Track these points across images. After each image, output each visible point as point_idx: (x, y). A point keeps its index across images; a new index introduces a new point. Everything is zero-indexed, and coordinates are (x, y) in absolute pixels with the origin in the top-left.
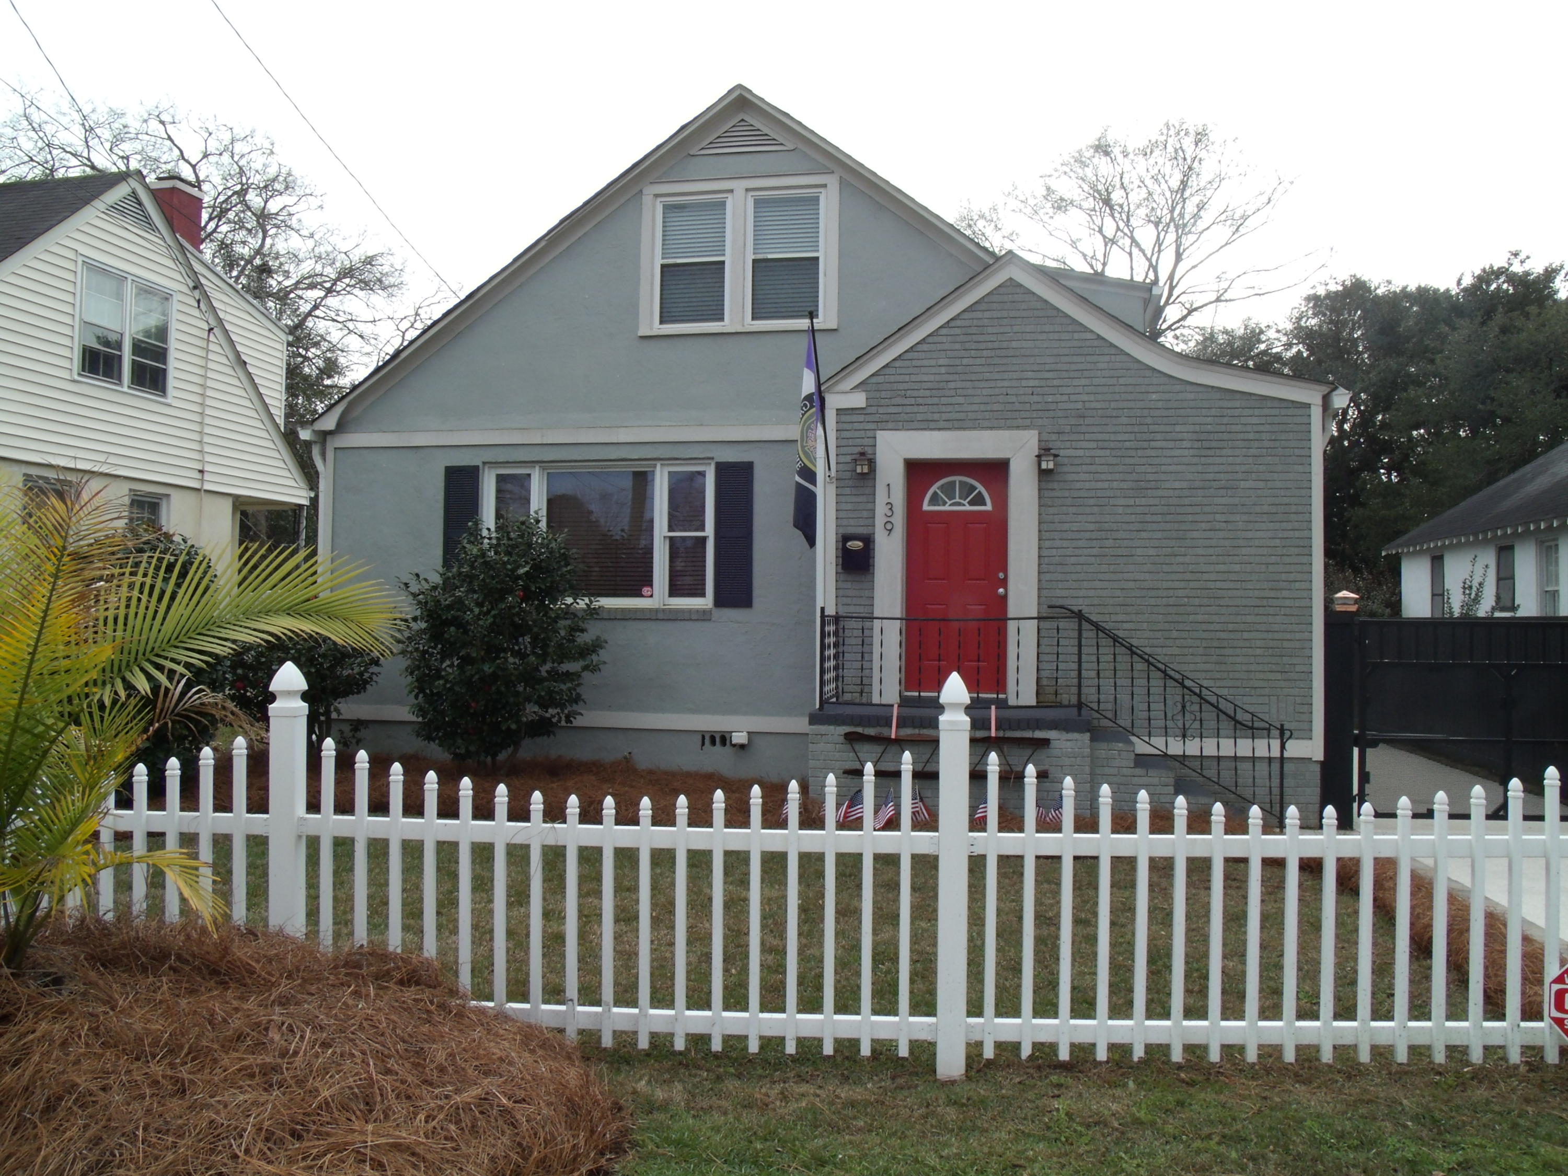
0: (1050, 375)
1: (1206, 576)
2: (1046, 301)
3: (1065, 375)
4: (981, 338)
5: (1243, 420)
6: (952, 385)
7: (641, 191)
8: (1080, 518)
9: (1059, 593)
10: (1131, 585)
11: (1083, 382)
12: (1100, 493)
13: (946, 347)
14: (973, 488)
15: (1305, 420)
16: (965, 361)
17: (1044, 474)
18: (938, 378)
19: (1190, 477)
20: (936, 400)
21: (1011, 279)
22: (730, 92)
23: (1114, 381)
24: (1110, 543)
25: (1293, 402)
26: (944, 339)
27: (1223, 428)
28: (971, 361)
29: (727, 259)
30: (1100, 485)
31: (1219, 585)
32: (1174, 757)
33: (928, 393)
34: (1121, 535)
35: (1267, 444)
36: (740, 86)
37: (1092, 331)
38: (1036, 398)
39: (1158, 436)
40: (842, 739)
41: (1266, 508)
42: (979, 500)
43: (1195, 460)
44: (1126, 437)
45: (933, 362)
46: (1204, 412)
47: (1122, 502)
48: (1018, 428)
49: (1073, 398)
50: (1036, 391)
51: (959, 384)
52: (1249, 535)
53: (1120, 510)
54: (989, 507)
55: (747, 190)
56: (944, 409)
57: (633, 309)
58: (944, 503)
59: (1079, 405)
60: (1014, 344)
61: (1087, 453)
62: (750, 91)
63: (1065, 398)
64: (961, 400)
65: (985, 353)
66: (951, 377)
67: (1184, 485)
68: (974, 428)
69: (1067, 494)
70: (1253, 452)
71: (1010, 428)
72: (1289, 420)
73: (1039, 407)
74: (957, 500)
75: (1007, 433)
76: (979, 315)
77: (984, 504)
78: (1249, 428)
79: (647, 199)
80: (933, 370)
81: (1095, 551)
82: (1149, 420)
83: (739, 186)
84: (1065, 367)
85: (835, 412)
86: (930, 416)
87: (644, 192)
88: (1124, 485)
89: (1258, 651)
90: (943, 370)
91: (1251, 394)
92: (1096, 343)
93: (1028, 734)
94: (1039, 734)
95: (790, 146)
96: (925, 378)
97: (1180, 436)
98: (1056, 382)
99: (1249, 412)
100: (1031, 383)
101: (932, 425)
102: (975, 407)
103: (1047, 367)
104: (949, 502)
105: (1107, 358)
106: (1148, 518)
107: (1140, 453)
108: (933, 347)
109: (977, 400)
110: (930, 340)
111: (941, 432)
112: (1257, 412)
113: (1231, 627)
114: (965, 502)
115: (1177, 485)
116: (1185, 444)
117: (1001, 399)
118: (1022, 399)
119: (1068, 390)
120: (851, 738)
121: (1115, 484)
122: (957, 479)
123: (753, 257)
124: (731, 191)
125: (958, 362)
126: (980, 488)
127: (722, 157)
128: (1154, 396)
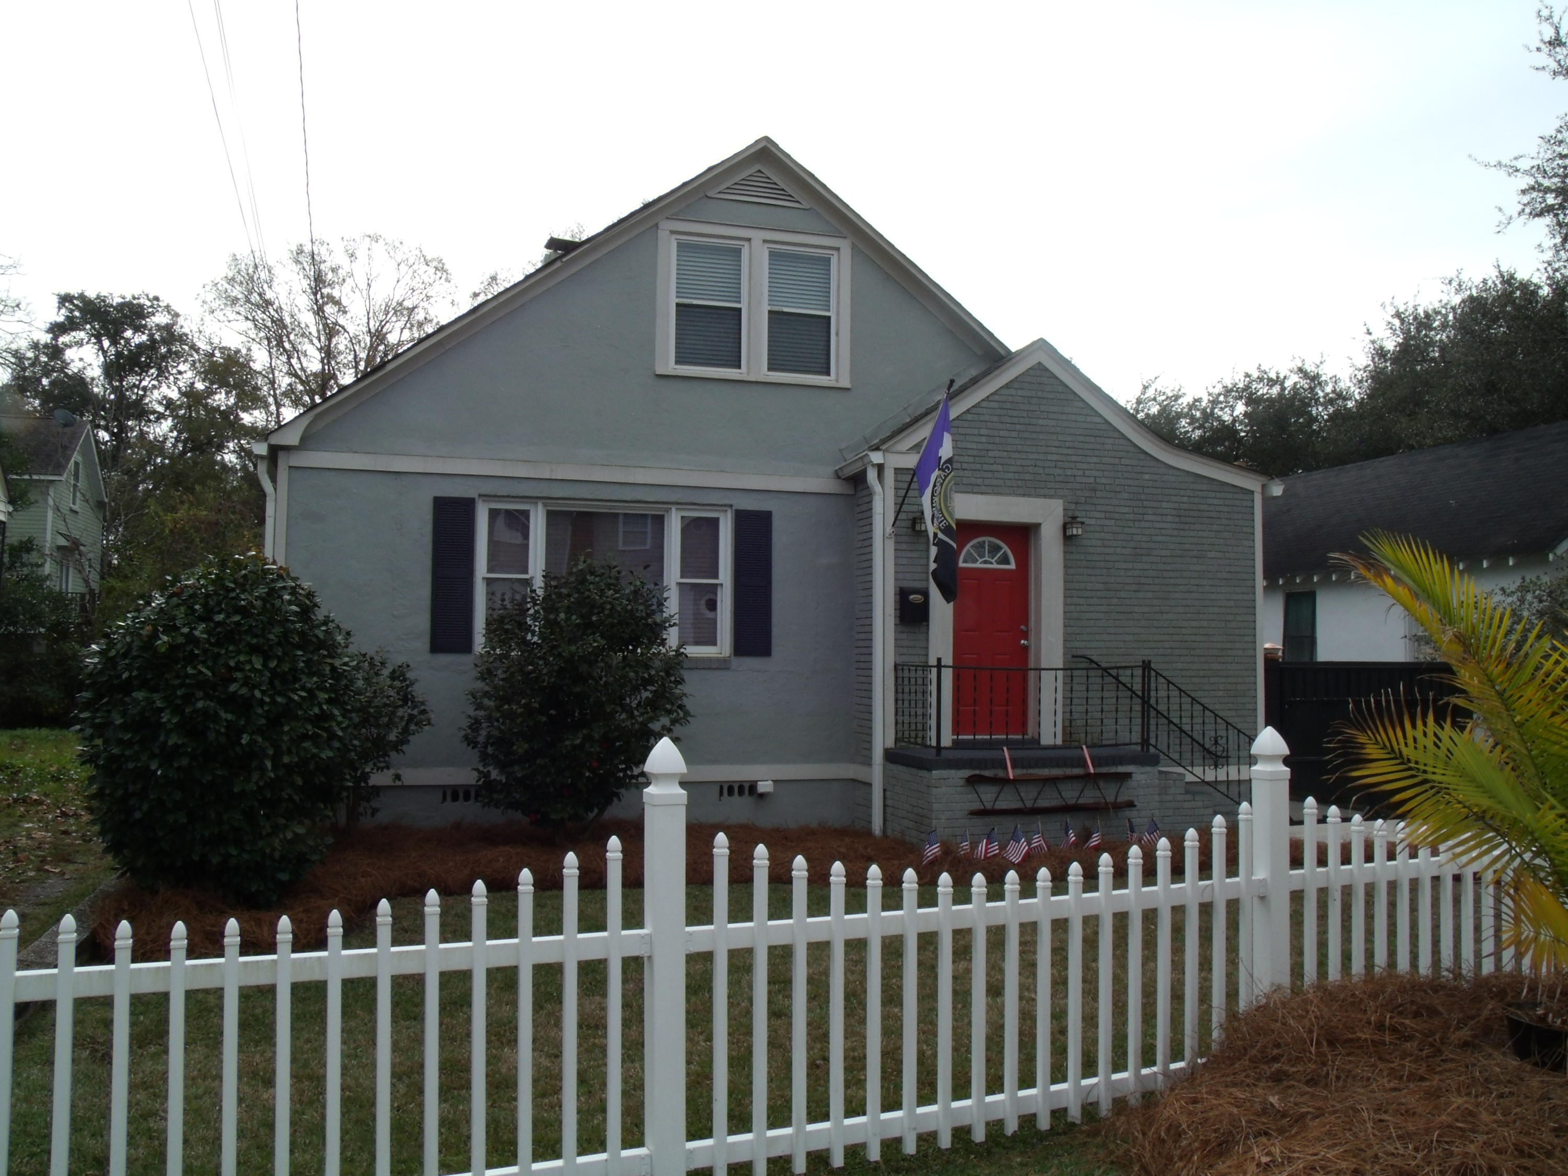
0: (1070, 451)
1: (1184, 631)
2: (1067, 386)
3: (1080, 452)
4: (1015, 413)
5: (1209, 501)
6: (991, 454)
7: (657, 225)
8: (1093, 578)
9: (1077, 644)
10: (1131, 638)
11: (1095, 460)
12: (1108, 558)
13: (987, 418)
14: (999, 548)
15: (1249, 504)
16: (1002, 433)
17: (1068, 539)
18: (980, 446)
19: (1172, 547)
20: (978, 466)
21: (1039, 363)
22: (757, 142)
23: (1117, 461)
24: (1115, 601)
25: (1242, 488)
26: (985, 411)
27: (1195, 507)
28: (1006, 434)
29: (743, 306)
30: (1108, 550)
31: (1193, 638)
32: (1208, 783)
33: (971, 459)
34: (1123, 594)
35: (1224, 521)
36: (767, 139)
37: (1100, 416)
38: (1058, 471)
39: (1150, 511)
40: (962, 782)
41: (1224, 575)
42: (1005, 560)
43: (1175, 533)
44: (1126, 510)
45: (976, 432)
46: (1182, 492)
47: (1124, 566)
48: (1045, 496)
49: (1087, 473)
50: (1059, 464)
51: (997, 454)
52: (1213, 596)
53: (1122, 573)
54: (1012, 566)
55: (765, 241)
56: (985, 475)
57: (649, 345)
58: (975, 561)
59: (1092, 480)
60: (1041, 422)
61: (1099, 522)
62: (776, 146)
63: (1080, 473)
64: (1000, 468)
65: (1018, 427)
66: (990, 447)
67: (1168, 553)
68: (1010, 495)
69: (1083, 557)
70: (1215, 527)
71: (1038, 496)
72: (1237, 503)
73: (1061, 479)
74: (986, 558)
75: (1039, 501)
76: (1013, 392)
77: (1008, 563)
78: (1212, 508)
79: (663, 234)
80: (976, 439)
81: (1104, 608)
82: (1143, 497)
83: (757, 236)
84: (1081, 445)
85: (893, 471)
86: (973, 481)
87: (661, 226)
88: (1127, 551)
89: (1221, 693)
90: (984, 439)
91: (1214, 480)
92: (1104, 427)
93: (1113, 770)
94: (1121, 769)
95: (808, 207)
96: (969, 446)
97: (1165, 512)
98: (1074, 458)
99: (1213, 494)
100: (1055, 457)
101: (976, 489)
102: (1011, 476)
103: (1067, 444)
104: (980, 560)
105: (1112, 441)
106: (1143, 580)
107: (1137, 524)
108: (976, 417)
109: (1012, 469)
110: (974, 411)
111: (983, 496)
112: (1218, 495)
113: (1201, 673)
114: (993, 561)
115: (1163, 553)
116: (1169, 519)
117: (1031, 469)
118: (1047, 471)
119: (1084, 466)
120: (972, 781)
121: (1119, 550)
122: (987, 539)
123: (769, 308)
124: (749, 240)
125: (996, 433)
126: (1005, 548)
127: (739, 205)
128: (1147, 477)
